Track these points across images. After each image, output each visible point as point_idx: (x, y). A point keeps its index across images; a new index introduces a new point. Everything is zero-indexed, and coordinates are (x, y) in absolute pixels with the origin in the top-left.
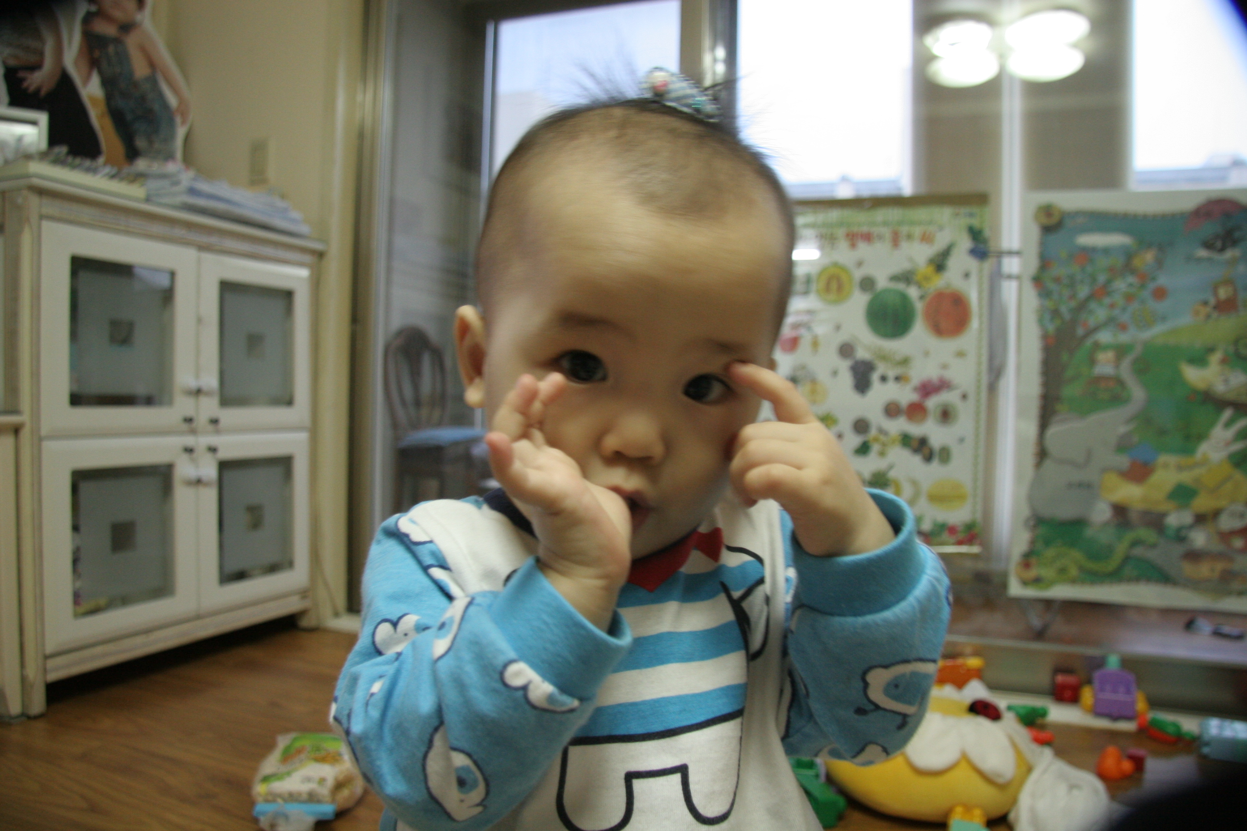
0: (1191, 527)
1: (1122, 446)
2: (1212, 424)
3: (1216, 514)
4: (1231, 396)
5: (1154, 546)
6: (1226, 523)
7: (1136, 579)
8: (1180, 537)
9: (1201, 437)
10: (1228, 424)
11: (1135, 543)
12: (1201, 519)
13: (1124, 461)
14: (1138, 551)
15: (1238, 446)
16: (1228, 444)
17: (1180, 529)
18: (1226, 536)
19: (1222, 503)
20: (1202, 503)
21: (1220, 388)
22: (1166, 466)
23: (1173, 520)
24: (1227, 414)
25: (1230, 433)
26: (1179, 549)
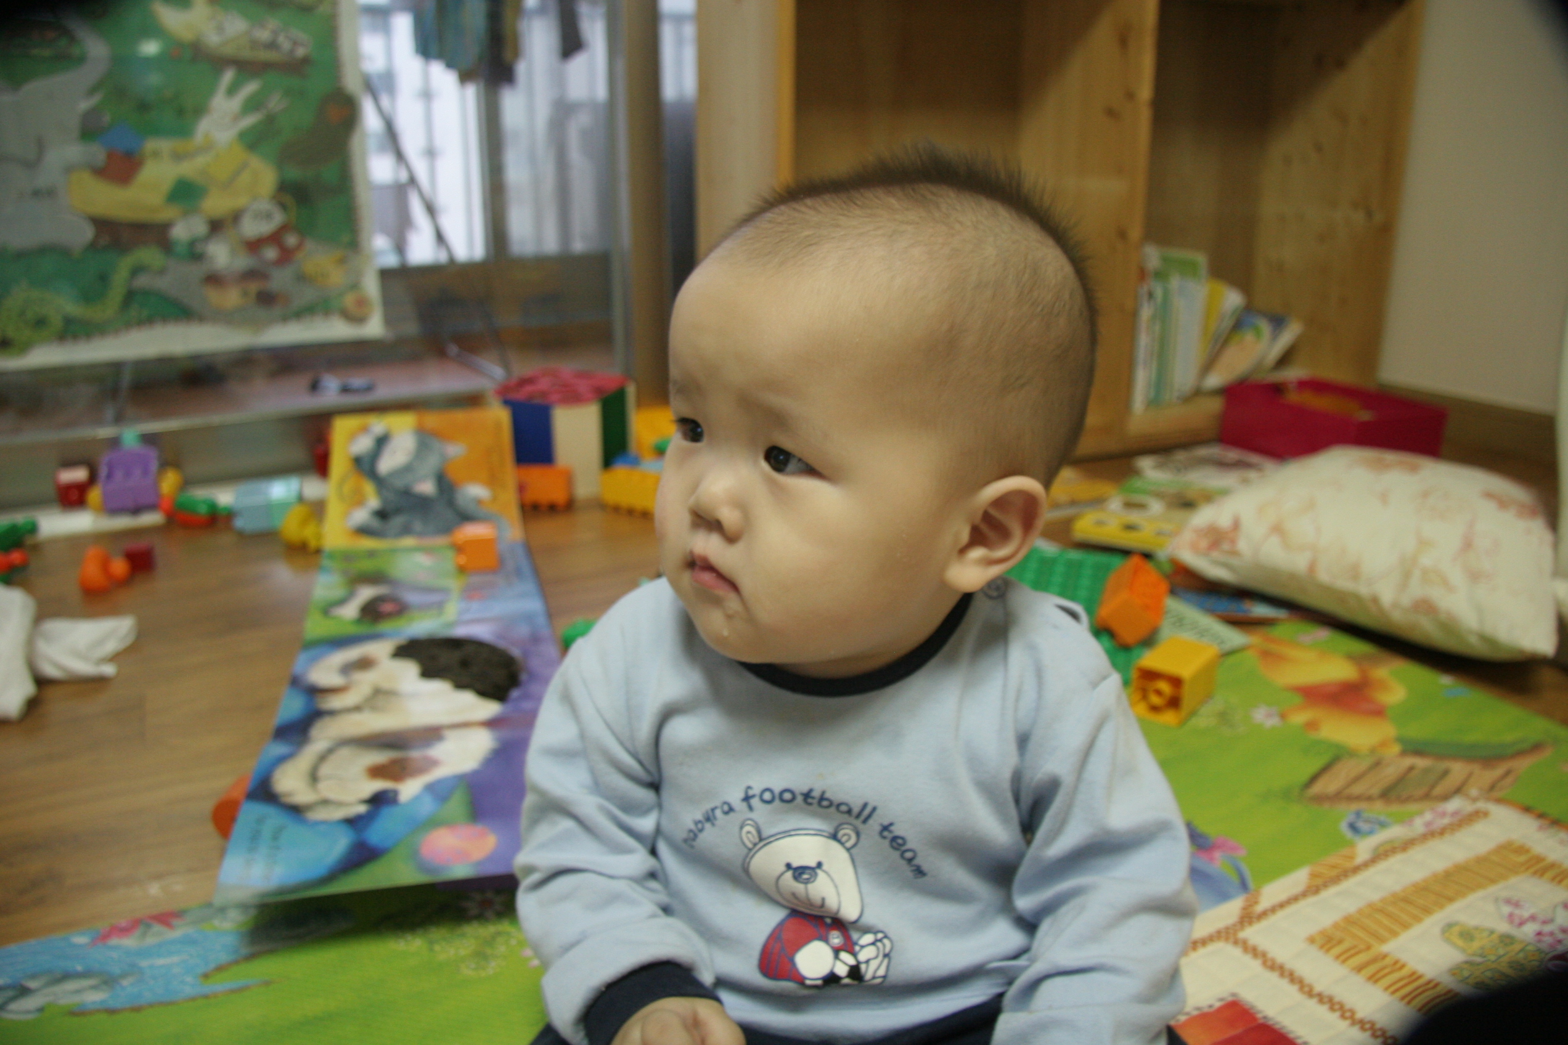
0: (207, 238)
1: (89, 130)
2: (211, 92)
3: (236, 217)
4: (229, 51)
5: (162, 272)
6: (252, 228)
7: (148, 321)
8: (195, 254)
9: (200, 110)
10: (232, 91)
11: (136, 271)
12: (216, 226)
13: (98, 153)
14: (143, 281)
15: (250, 120)
16: (236, 118)
17: (192, 243)
18: (254, 246)
19: (241, 201)
20: (216, 204)
21: (213, 39)
22: (156, 154)
23: (181, 232)
24: (228, 76)
25: (235, 103)
26: (196, 271)
